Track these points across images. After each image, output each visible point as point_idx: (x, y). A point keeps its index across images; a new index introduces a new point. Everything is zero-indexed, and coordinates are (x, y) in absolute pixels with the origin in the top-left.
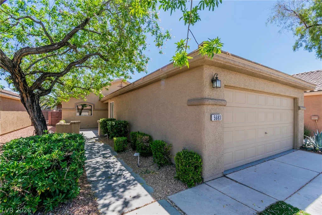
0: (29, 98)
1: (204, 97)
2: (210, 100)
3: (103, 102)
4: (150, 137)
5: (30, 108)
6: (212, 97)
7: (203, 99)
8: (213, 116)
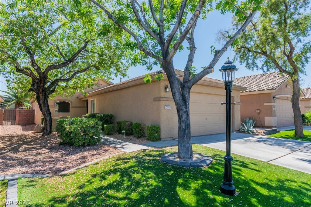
0: (43, 97)
1: (161, 97)
2: (164, 98)
3: (80, 99)
4: (131, 122)
5: (43, 104)
6: (166, 97)
7: (160, 97)
8: (166, 106)
